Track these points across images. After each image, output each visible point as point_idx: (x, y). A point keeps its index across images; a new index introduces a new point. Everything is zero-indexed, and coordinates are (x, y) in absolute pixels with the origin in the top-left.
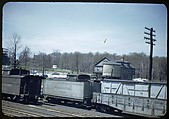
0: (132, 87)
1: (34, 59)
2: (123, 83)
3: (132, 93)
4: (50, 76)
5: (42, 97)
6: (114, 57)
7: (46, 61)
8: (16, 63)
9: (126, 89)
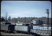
0: (42, 27)
1: (12, 20)
2: (40, 26)
3: (42, 29)
4: (17, 24)
5: (15, 31)
6: (37, 18)
7: (16, 20)
8: (7, 21)
9: (41, 28)
